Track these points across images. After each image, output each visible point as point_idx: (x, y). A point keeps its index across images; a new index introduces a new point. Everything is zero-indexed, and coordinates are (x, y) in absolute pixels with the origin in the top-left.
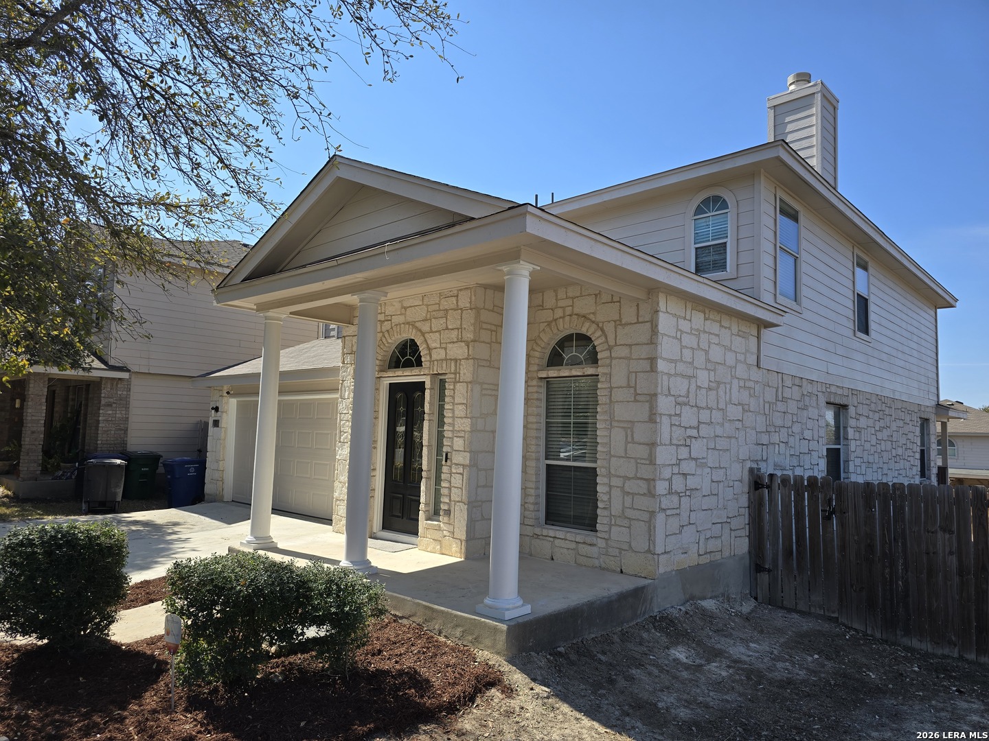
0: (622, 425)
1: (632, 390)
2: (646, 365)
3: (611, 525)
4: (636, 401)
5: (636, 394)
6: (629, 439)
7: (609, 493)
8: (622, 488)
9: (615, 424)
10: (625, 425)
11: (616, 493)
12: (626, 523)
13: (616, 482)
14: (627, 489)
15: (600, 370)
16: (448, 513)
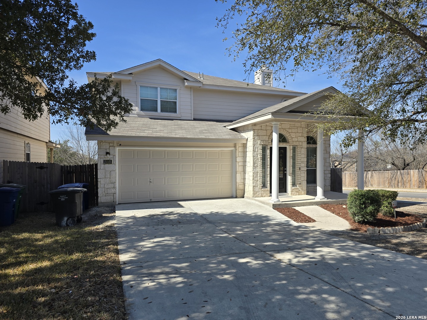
1: (326, 151)
2: (328, 145)
6: (325, 162)
16: (300, 184)
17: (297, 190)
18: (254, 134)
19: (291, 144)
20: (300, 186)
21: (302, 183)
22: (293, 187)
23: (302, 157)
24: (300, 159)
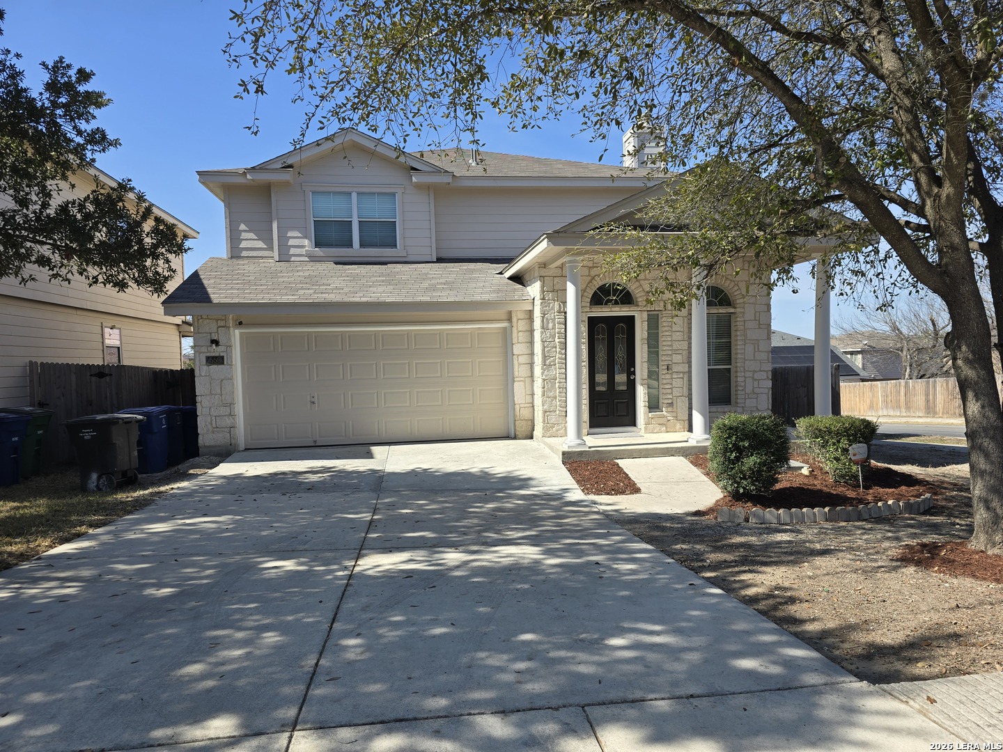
0: (752, 342)
1: (757, 322)
2: (765, 308)
3: (745, 399)
4: (760, 328)
5: (760, 324)
6: (756, 350)
7: (745, 381)
8: (753, 378)
9: (747, 341)
10: (754, 342)
11: (749, 381)
12: (755, 396)
13: (748, 374)
14: (755, 377)
15: (738, 310)
16: (671, 404)
17: (662, 420)
18: (543, 287)
19: (645, 309)
20: (670, 409)
21: (675, 402)
22: (650, 412)
23: (674, 338)
24: (670, 343)
